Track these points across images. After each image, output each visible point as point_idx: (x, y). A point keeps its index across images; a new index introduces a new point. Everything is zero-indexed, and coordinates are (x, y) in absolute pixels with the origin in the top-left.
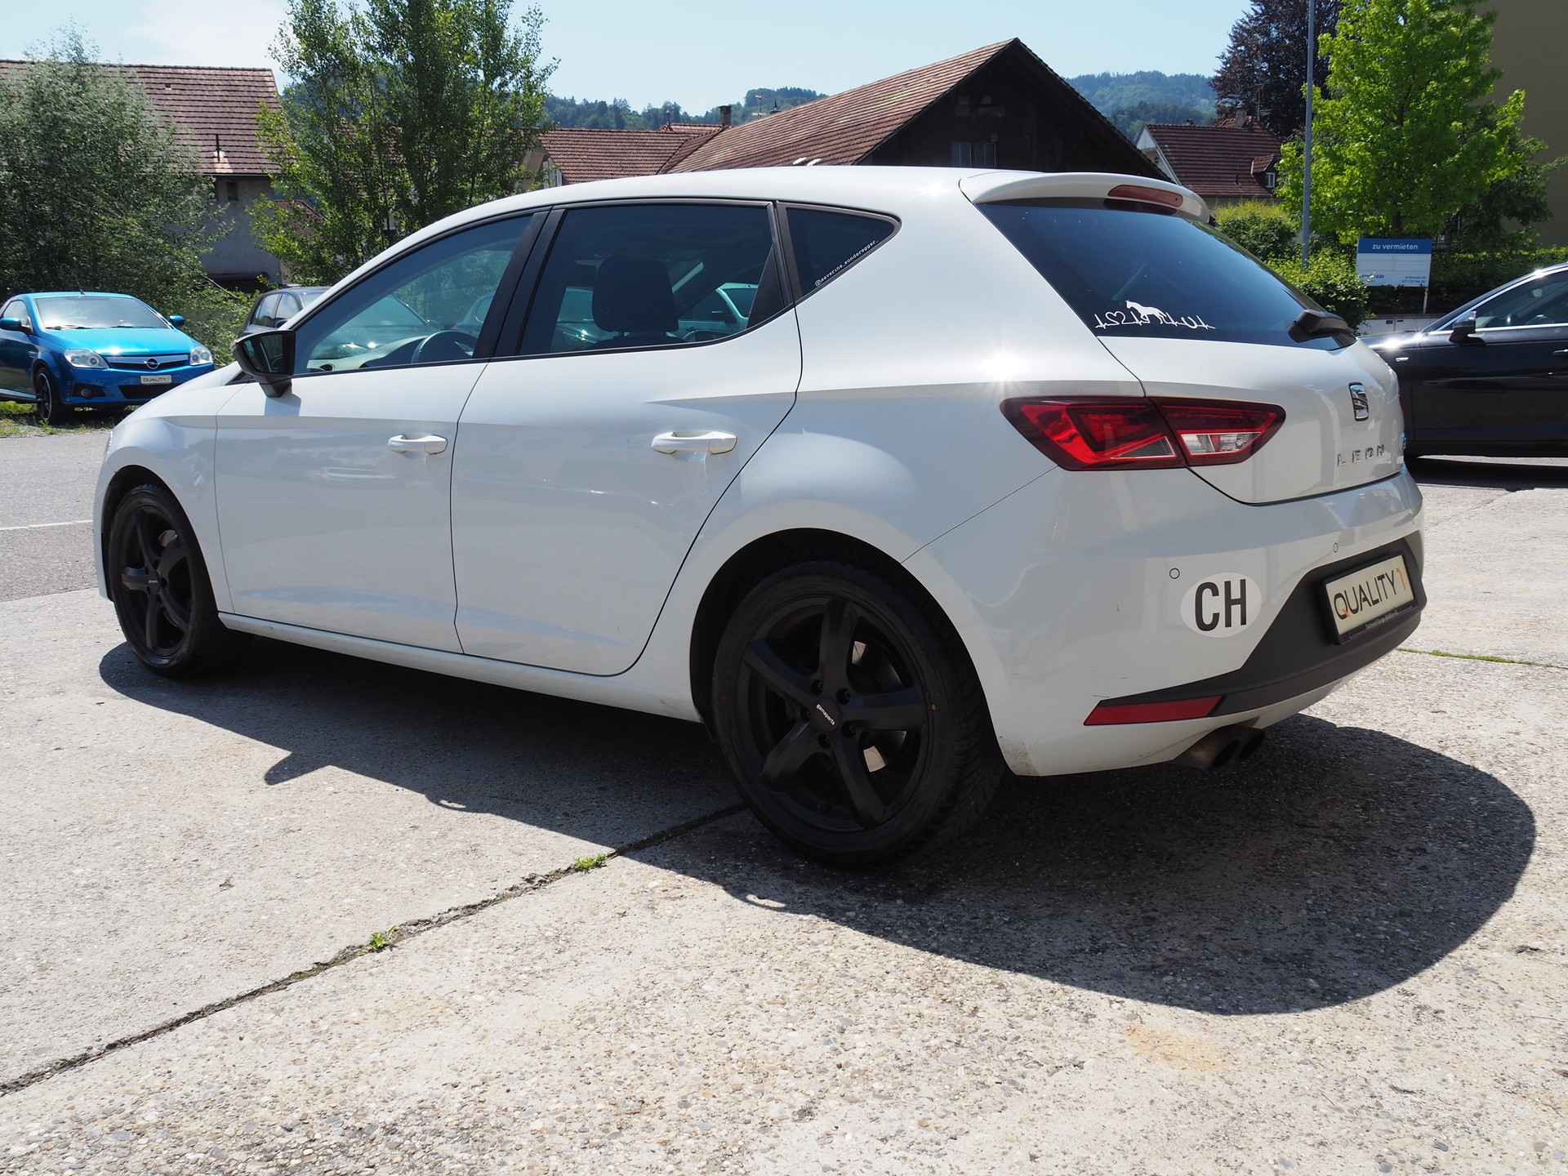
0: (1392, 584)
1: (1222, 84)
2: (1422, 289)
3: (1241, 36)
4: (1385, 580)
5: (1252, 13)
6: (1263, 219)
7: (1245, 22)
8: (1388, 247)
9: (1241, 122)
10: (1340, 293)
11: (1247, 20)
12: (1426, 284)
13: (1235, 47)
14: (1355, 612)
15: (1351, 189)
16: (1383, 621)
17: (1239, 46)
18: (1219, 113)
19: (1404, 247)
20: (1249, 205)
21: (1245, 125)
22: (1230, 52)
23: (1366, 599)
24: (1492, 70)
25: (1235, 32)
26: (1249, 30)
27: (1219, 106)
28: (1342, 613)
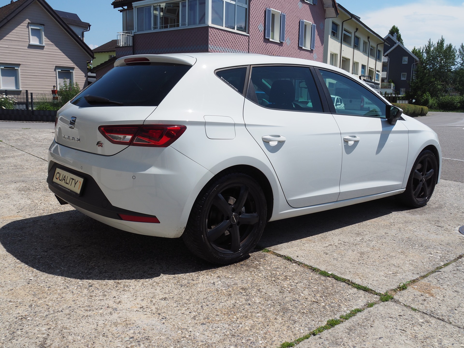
0: (75, 184)
4: (74, 181)
14: (60, 180)
16: (64, 188)
23: (64, 180)
28: (57, 178)
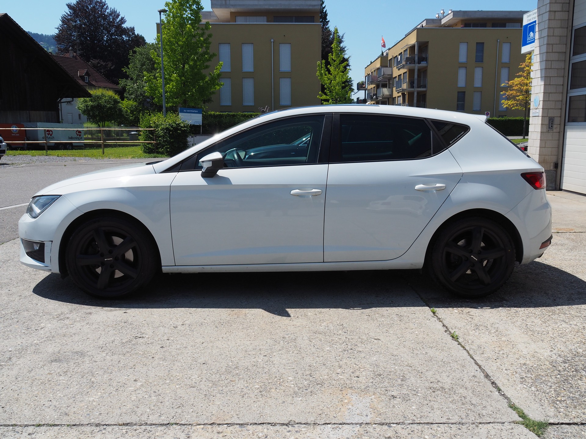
1: (58, 38)
2: (200, 126)
3: (65, 20)
5: (69, 13)
6: (107, 95)
7: (66, 16)
8: (189, 111)
9: (71, 55)
10: (182, 127)
11: (67, 15)
12: (201, 124)
13: (62, 25)
15: (173, 90)
17: (65, 25)
18: (59, 50)
19: (193, 111)
20: (100, 90)
21: (73, 57)
22: (61, 27)
24: (213, 54)
25: (62, 19)
26: (68, 19)
27: (59, 48)
